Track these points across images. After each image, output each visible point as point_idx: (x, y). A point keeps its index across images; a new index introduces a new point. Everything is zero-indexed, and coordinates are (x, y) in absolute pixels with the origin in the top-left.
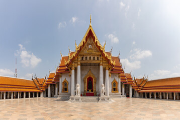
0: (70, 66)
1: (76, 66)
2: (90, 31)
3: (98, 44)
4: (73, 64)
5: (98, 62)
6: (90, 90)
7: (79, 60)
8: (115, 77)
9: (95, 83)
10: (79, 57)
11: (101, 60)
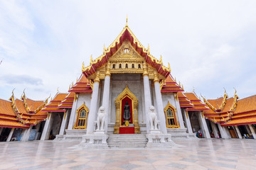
0: (92, 77)
1: (102, 77)
2: (127, 31)
3: (138, 46)
4: (98, 73)
5: (139, 71)
6: (127, 122)
7: (108, 67)
8: (169, 100)
9: (137, 107)
10: (109, 64)
11: (145, 67)
